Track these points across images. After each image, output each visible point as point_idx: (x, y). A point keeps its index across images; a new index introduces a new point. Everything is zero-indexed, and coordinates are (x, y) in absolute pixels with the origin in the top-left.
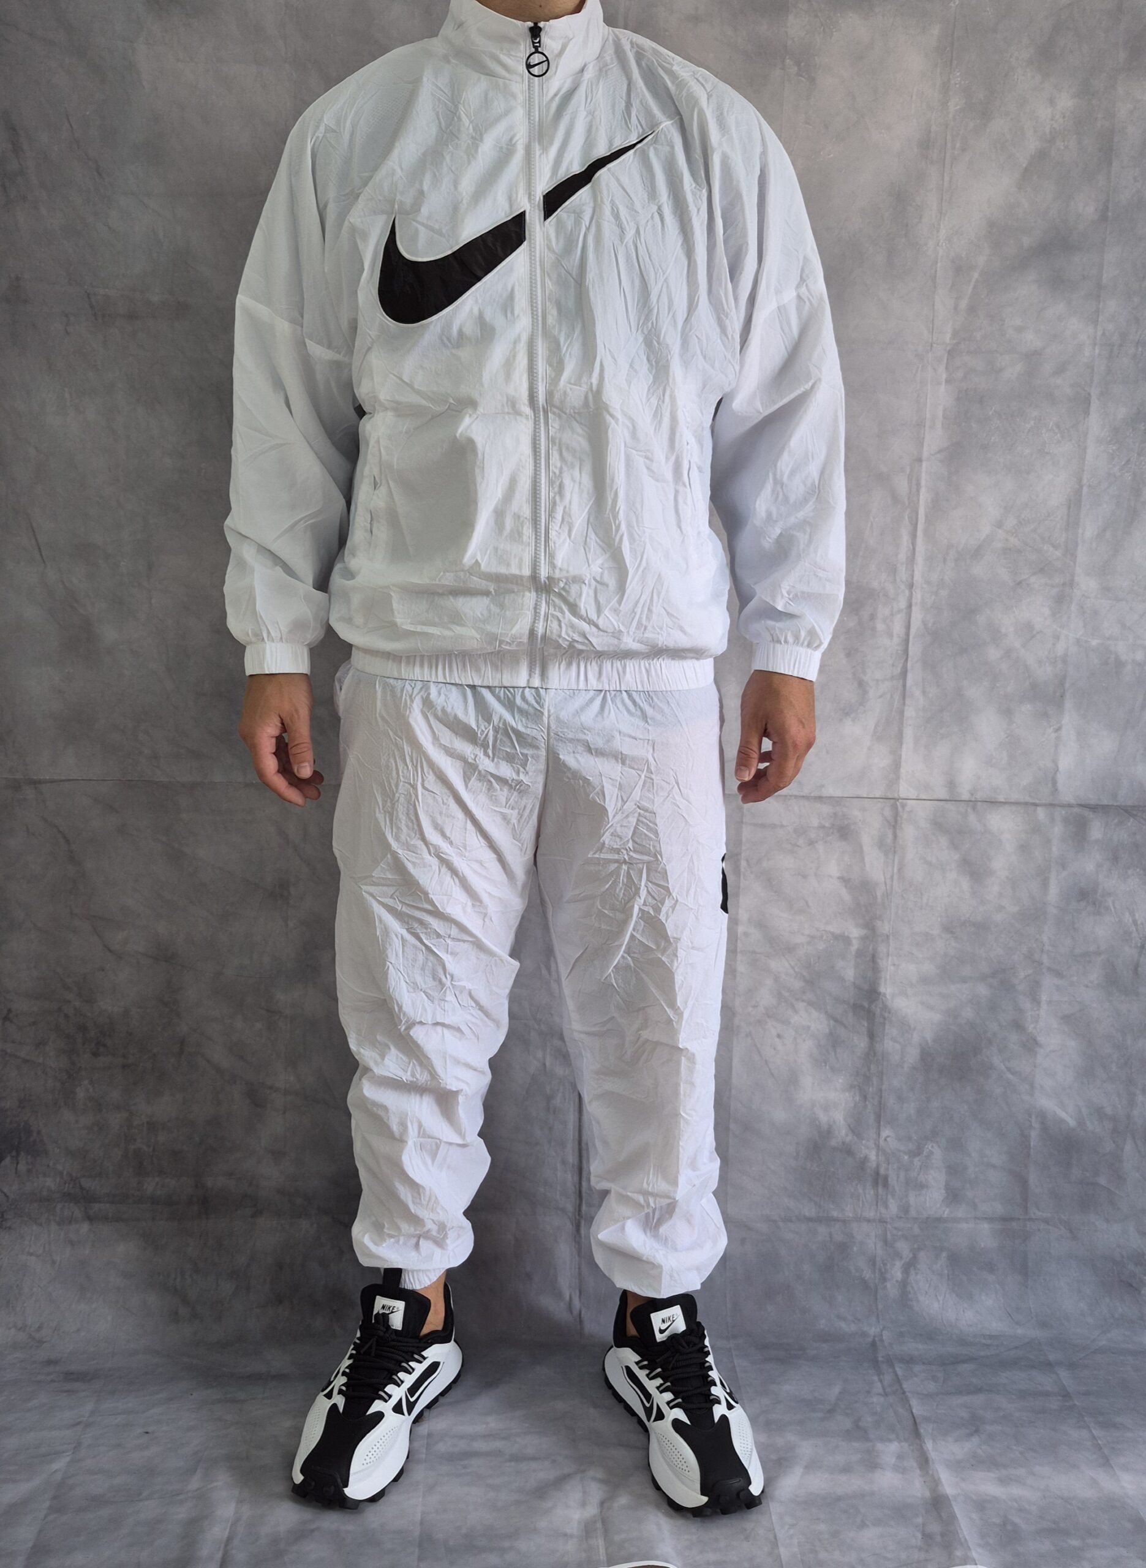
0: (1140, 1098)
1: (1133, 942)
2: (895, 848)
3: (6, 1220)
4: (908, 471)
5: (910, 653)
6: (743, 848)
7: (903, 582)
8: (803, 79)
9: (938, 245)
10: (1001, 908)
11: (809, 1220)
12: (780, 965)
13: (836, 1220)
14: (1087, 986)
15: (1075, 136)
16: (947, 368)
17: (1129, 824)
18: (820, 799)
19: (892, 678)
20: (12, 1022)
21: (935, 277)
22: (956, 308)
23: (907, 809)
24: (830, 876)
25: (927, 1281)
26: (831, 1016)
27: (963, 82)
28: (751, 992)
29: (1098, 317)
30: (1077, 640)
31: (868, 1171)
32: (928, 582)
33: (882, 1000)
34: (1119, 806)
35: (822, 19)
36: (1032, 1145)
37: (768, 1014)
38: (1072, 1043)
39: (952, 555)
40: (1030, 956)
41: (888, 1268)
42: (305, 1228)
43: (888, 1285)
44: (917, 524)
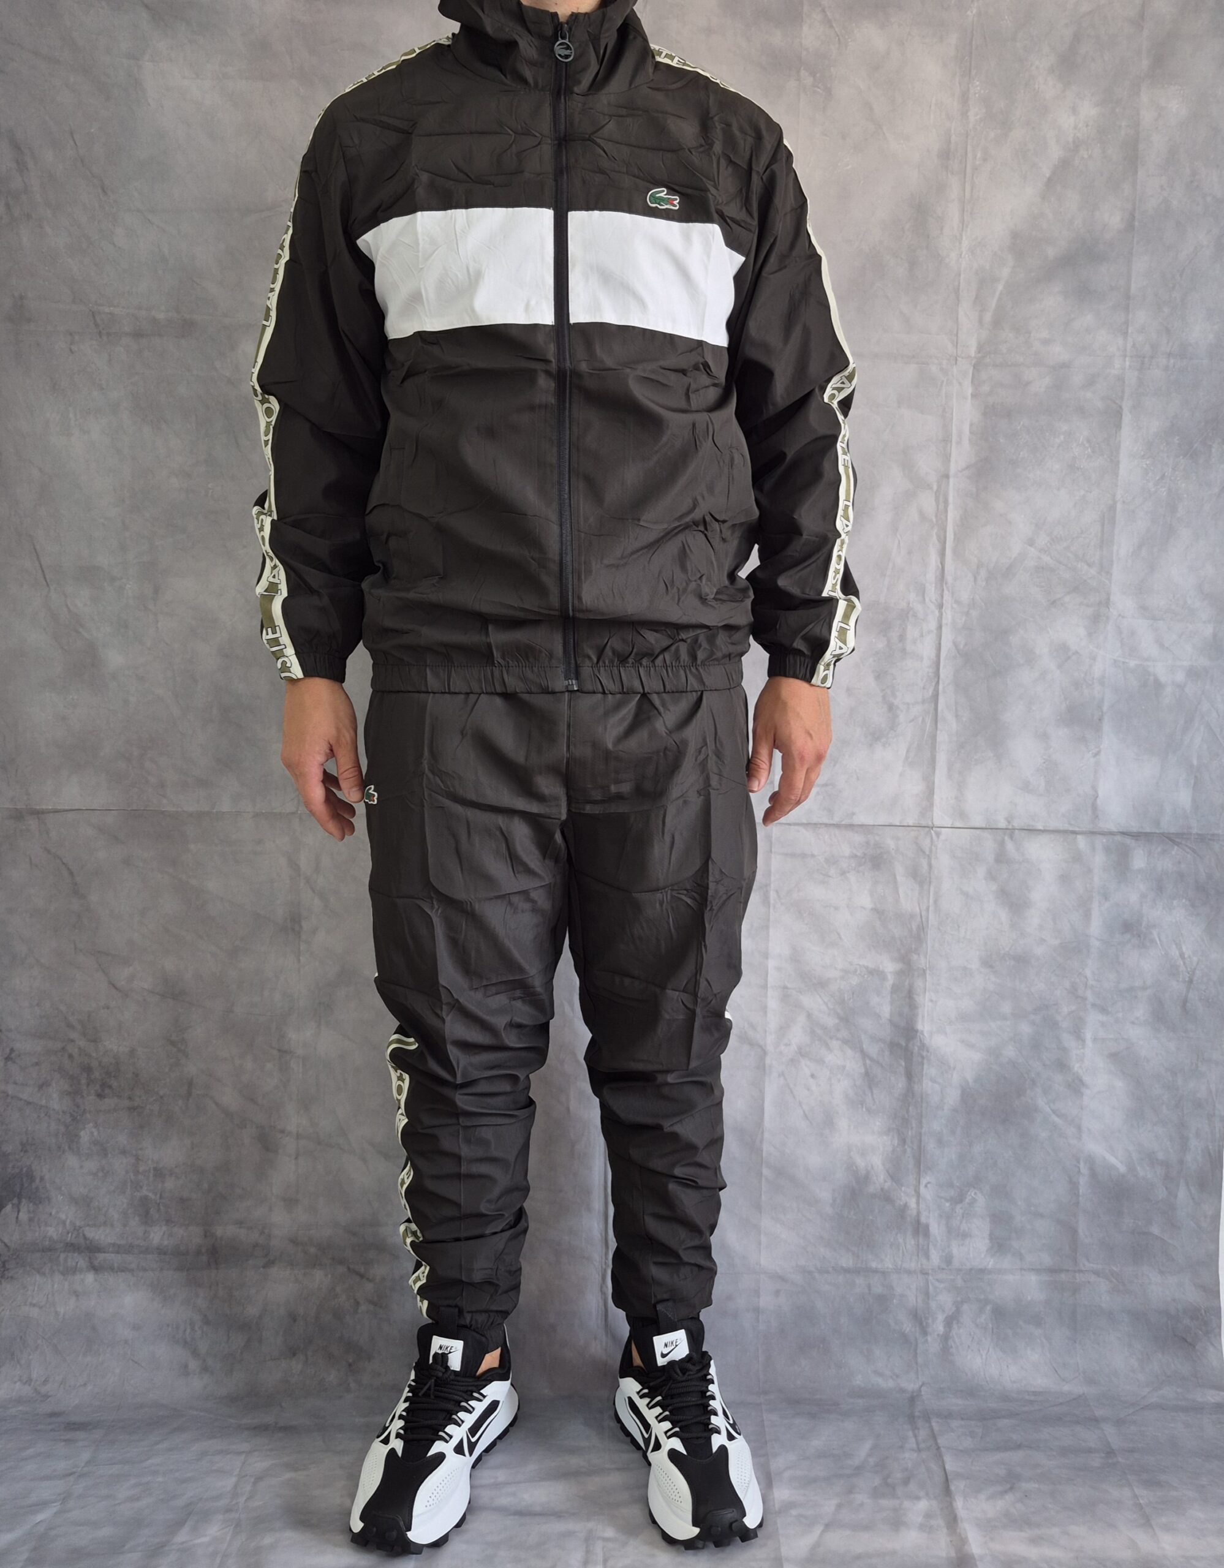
0: (1194, 1143)
1: (1181, 976)
2: (930, 878)
3: (8, 1269)
4: (935, 487)
5: (942, 676)
6: (772, 878)
7: (931, 601)
8: (819, 90)
9: (961, 255)
10: (1045, 940)
11: (847, 1271)
12: (814, 1002)
13: (875, 1271)
14: (1133, 1023)
15: (1099, 145)
16: (972, 382)
17: (1173, 853)
18: (851, 827)
19: (923, 702)
20: (14, 1062)
21: (958, 289)
22: (981, 321)
23: (942, 837)
24: (864, 908)
25: (970, 1334)
26: (864, 1055)
27: (982, 92)
28: (784, 1029)
29: (1127, 328)
30: (1115, 661)
31: (909, 1219)
32: (958, 602)
33: (920, 1036)
34: (1163, 834)
35: (837, 30)
36: (1081, 1194)
37: (802, 1053)
38: (1119, 1084)
39: (983, 573)
40: (1073, 991)
41: (930, 1321)
42: (319, 1278)
43: (929, 1339)
44: (945, 542)
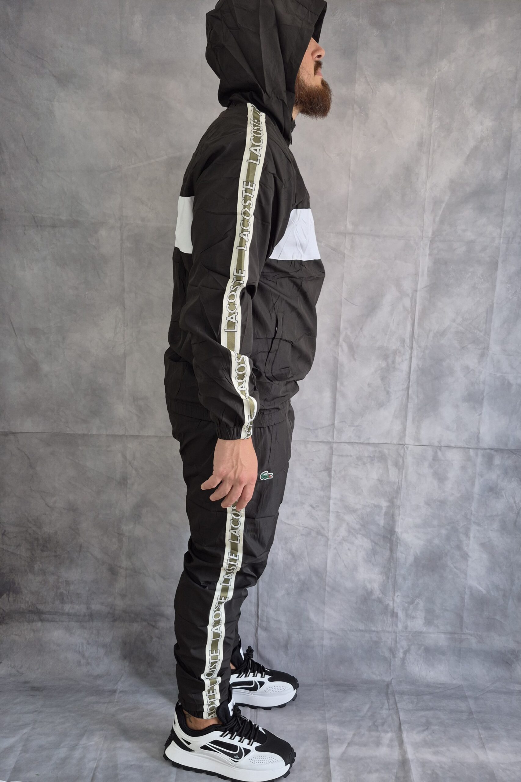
0: (516, 582)
1: (514, 511)
2: (403, 467)
3: (5, 620)
4: (411, 295)
5: (411, 379)
6: (333, 465)
7: (408, 346)
8: (362, 115)
9: (426, 191)
10: (453, 494)
11: (361, 631)
12: (350, 518)
13: (374, 631)
14: (492, 530)
15: (492, 139)
16: (429, 248)
17: (513, 458)
18: (368, 444)
19: (403, 390)
20: (6, 536)
21: (424, 206)
22: (434, 221)
23: (409, 449)
24: (374, 479)
25: (414, 658)
26: (372, 541)
27: (439, 115)
28: (336, 530)
29: (502, 225)
30: (490, 374)
31: (389, 610)
32: (420, 347)
33: (397, 534)
34: (508, 450)
35: (371, 86)
36: (465, 602)
37: (344, 539)
38: (485, 556)
39: (431, 334)
40: (465, 516)
41: (397, 652)
42: (136, 627)
43: (396, 659)
44: (414, 320)
